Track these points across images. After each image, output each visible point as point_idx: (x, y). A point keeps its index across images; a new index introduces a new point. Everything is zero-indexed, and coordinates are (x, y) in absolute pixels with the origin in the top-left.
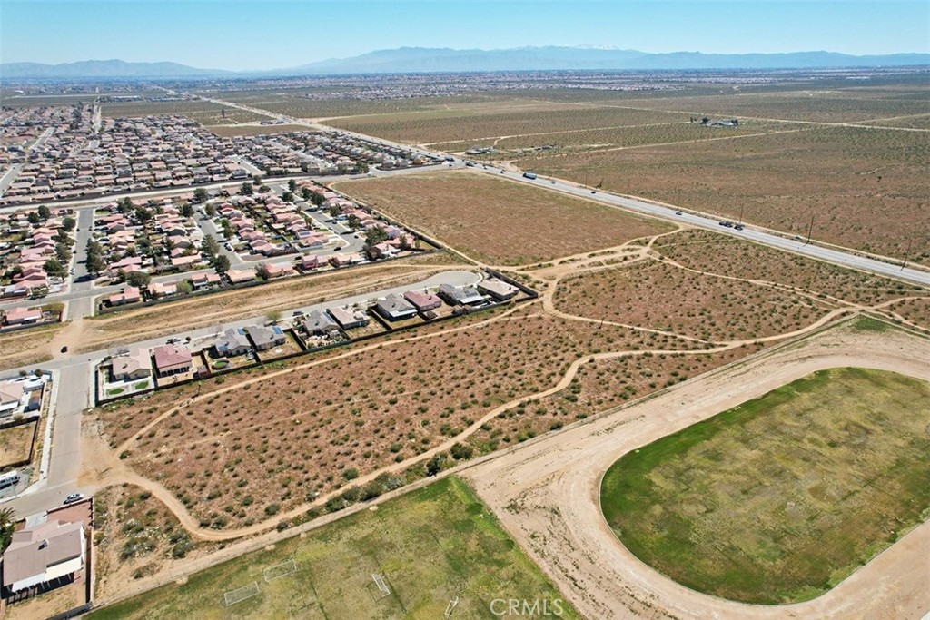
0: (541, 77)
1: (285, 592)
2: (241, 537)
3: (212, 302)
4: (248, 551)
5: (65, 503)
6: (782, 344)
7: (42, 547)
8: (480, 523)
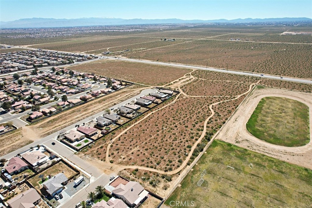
0: (95, 28)
1: (210, 178)
2: (181, 170)
3: (74, 112)
4: (188, 172)
5: (111, 180)
6: (248, 94)
7: (132, 190)
8: (234, 148)
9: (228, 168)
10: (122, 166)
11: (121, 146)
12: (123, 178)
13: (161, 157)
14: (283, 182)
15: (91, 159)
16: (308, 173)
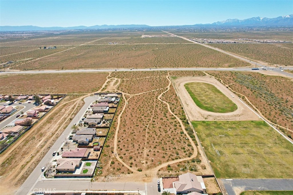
2: (198, 151)
4: (203, 151)
7: (192, 180)
8: (208, 123)
9: (221, 137)
10: (153, 169)
11: (129, 154)
12: (168, 178)
13: (173, 148)
14: (252, 133)
15: (117, 178)
16: (255, 123)
